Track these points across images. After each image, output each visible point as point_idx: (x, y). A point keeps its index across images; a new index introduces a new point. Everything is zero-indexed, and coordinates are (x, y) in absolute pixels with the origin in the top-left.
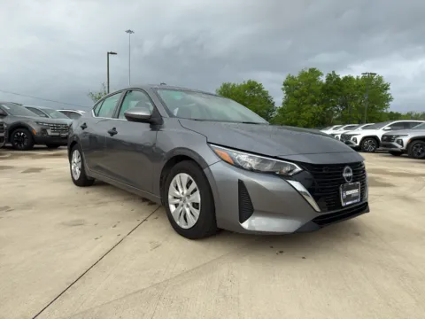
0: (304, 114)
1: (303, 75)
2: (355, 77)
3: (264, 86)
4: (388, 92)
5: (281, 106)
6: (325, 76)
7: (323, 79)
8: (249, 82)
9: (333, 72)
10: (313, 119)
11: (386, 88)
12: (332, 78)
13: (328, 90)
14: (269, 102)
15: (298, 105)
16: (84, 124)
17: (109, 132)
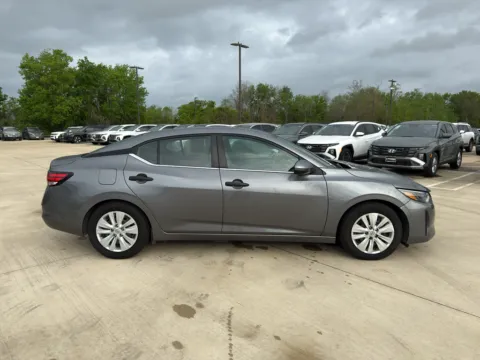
0: (59, 107)
6: (76, 61)
7: (75, 66)
9: (86, 58)
10: (71, 113)
11: (140, 81)
12: (85, 65)
13: (83, 80)
15: (48, 96)
16: (139, 175)
17: (228, 184)
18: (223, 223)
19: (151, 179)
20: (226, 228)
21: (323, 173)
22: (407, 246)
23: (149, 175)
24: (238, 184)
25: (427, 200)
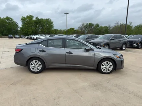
1: (28, 17)
2: (44, 19)
3: (13, 19)
4: (53, 24)
5: (21, 27)
6: (35, 18)
7: (34, 19)
8: (7, 17)
9: (38, 17)
11: (52, 23)
12: (37, 19)
13: (36, 23)
14: (16, 25)
16: (42, 50)
17: (67, 53)
18: (65, 64)
19: (45, 51)
20: (66, 65)
21: (94, 50)
22: (116, 70)
23: (45, 50)
24: (70, 53)
25: (122, 58)
